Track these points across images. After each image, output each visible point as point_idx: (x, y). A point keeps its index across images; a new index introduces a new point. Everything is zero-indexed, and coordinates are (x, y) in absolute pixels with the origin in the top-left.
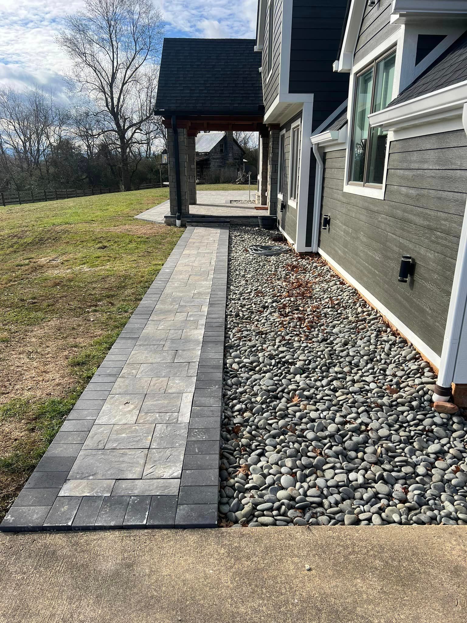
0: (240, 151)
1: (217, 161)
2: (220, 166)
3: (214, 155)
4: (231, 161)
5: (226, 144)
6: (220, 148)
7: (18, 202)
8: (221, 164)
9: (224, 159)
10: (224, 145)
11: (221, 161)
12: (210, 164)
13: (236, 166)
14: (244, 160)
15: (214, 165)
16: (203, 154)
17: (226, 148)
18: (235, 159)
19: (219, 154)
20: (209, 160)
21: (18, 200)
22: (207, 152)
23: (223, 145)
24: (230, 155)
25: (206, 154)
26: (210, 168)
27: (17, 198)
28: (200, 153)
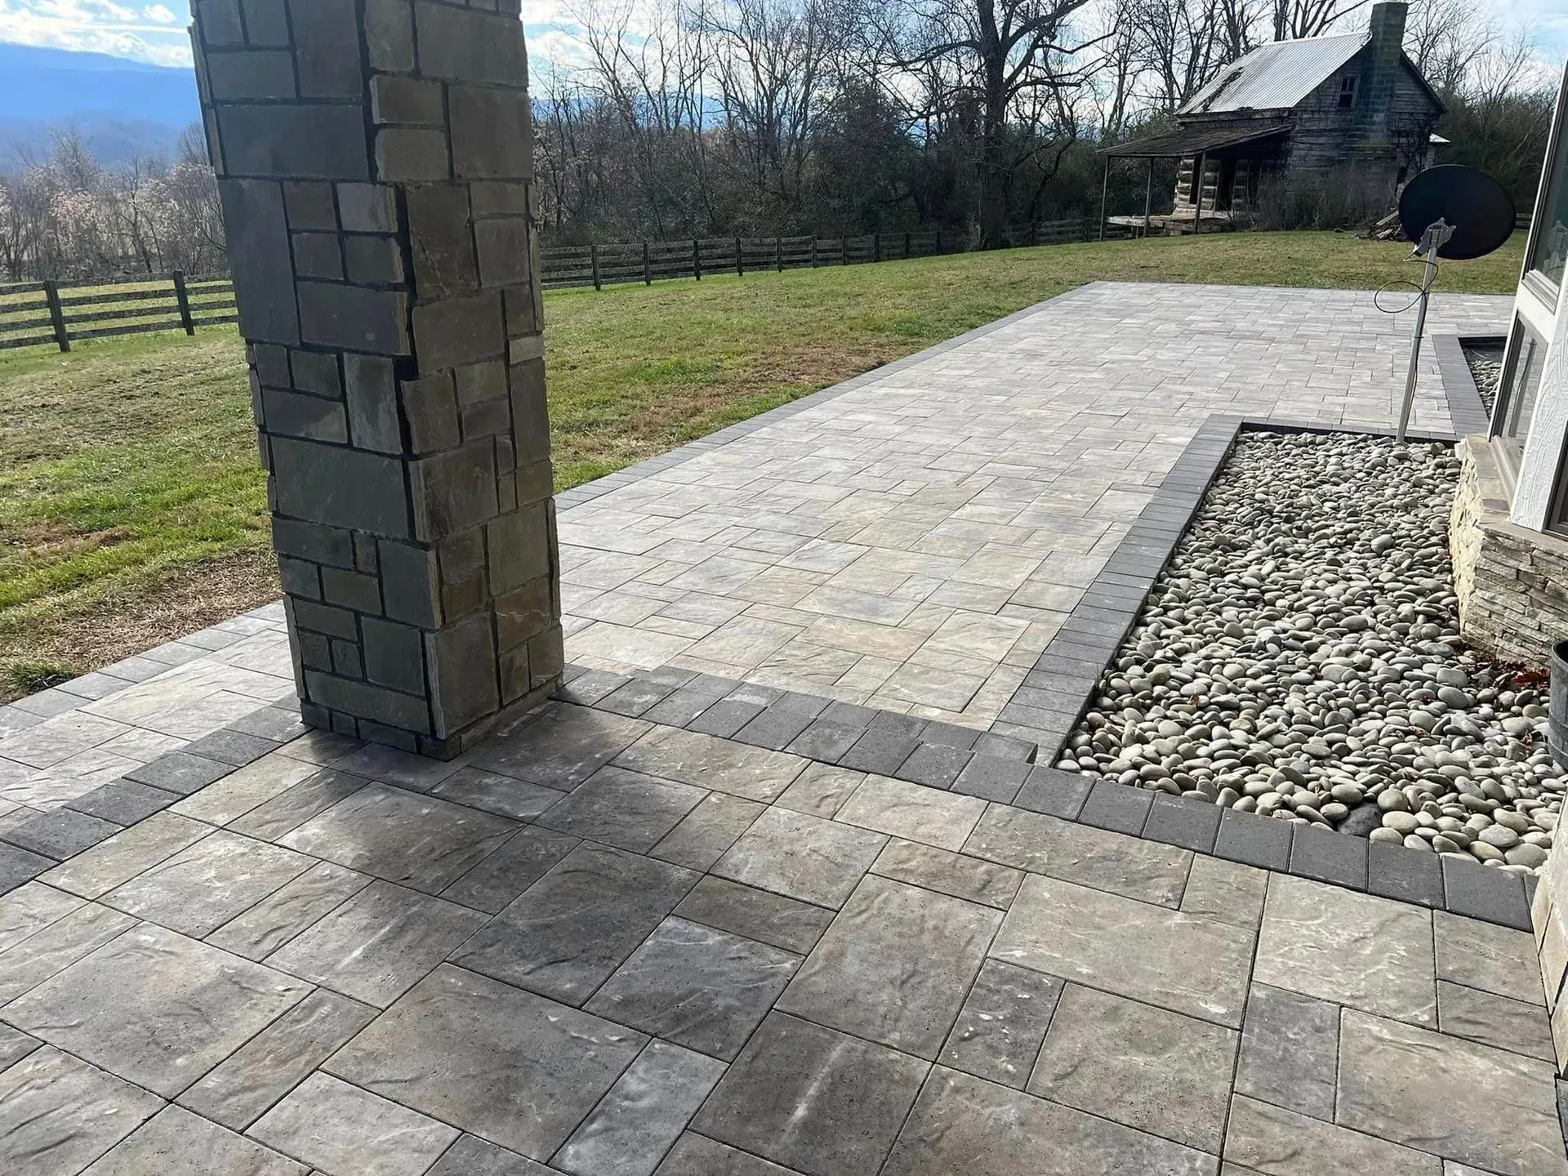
0: (1422, 100)
1: (1322, 140)
2: (1330, 161)
3: (1308, 120)
4: (1377, 139)
5: (1366, 78)
6: (1340, 92)
7: (587, 278)
8: (1334, 154)
9: (1349, 133)
10: (1357, 82)
11: (1339, 140)
12: (1288, 153)
13: (1394, 158)
14: (1434, 138)
15: (1302, 157)
16: (1267, 115)
17: (1365, 93)
18: (1399, 133)
19: (1332, 116)
20: (1288, 139)
21: (588, 272)
22: (1284, 110)
23: (1353, 80)
24: (1379, 117)
25: (1280, 115)
26: (1284, 166)
27: (588, 266)
28: (1258, 111)
